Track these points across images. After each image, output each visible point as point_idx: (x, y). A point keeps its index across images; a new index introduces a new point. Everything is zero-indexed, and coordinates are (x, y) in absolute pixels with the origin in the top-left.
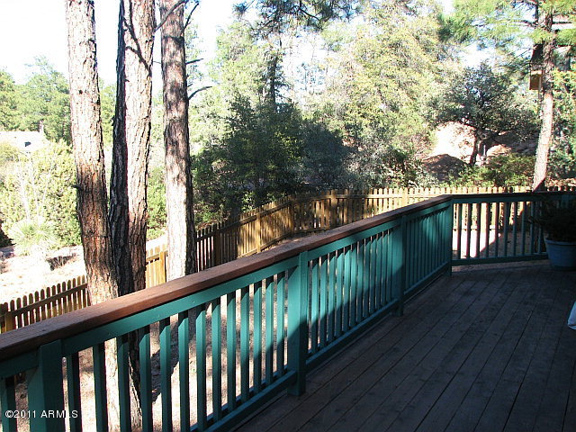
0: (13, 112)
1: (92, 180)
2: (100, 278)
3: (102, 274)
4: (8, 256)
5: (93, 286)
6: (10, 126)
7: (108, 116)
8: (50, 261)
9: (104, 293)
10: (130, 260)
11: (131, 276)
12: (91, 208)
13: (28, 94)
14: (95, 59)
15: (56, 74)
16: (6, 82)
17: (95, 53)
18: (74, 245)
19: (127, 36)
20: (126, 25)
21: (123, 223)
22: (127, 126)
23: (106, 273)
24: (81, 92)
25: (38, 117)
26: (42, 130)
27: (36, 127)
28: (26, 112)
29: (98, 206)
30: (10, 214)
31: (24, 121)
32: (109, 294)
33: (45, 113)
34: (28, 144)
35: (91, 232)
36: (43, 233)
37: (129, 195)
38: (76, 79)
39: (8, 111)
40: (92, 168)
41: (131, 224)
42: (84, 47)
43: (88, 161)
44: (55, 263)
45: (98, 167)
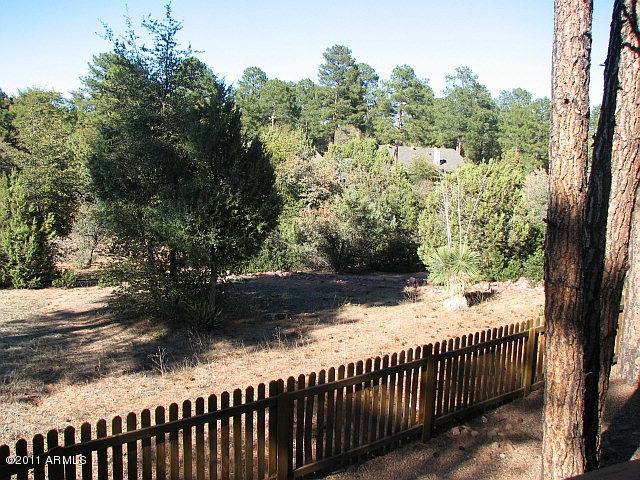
0: (431, 128)
1: (569, 214)
2: (563, 340)
3: (567, 335)
4: (421, 283)
5: (552, 349)
6: (426, 142)
7: (534, 135)
8: (467, 296)
9: (565, 359)
10: (598, 321)
11: (598, 340)
12: (564, 251)
13: (447, 108)
14: (589, 59)
15: (478, 86)
16: (427, 95)
17: (589, 50)
18: (494, 280)
19: (626, 30)
20: (626, 14)
21: (595, 271)
22: (614, 148)
23: (573, 334)
24: (567, 101)
25: (455, 134)
26: (458, 149)
27: (452, 144)
28: (444, 128)
29: (573, 248)
30: (428, 238)
31: (440, 137)
32: (571, 362)
33: (463, 129)
34: (443, 162)
35: (560, 280)
36: (464, 263)
37: (608, 237)
38: (562, 84)
39: (426, 125)
40: (571, 199)
41: (605, 274)
42: (577, 44)
43: (567, 191)
44: (473, 299)
45: (579, 199)
